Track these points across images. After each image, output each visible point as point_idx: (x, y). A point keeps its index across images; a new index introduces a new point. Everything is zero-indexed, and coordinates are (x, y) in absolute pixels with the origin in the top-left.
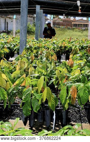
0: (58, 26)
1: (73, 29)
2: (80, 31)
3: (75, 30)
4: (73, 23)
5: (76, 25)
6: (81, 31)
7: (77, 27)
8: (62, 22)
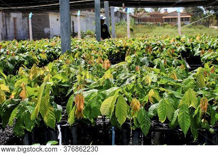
0: (143, 23)
1: (165, 25)
2: (173, 28)
3: (166, 26)
4: (163, 17)
5: (167, 20)
6: (175, 28)
7: (170, 22)
8: (149, 16)
